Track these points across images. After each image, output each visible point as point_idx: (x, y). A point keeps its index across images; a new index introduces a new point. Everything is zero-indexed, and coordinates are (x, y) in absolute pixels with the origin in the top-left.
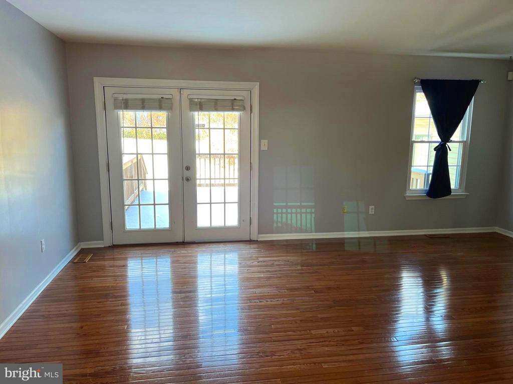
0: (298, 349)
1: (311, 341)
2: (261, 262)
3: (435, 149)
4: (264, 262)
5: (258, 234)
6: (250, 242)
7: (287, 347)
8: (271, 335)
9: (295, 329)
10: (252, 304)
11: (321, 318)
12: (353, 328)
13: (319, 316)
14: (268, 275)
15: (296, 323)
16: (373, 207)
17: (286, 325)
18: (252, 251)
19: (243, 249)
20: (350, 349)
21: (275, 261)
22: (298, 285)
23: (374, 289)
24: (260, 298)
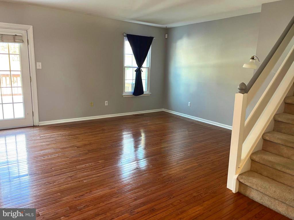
0: (69, 177)
1: (76, 171)
2: (43, 137)
3: (135, 71)
4: (44, 136)
5: (39, 121)
6: (34, 126)
7: (62, 177)
8: (52, 173)
9: (67, 167)
10: (38, 160)
11: (82, 160)
12: (99, 161)
13: (80, 159)
14: (48, 143)
15: (67, 164)
16: (107, 102)
17: (61, 167)
18: (36, 131)
19: (29, 131)
20: (98, 171)
21: (52, 135)
22: (68, 146)
23: (109, 142)
24: (43, 156)
